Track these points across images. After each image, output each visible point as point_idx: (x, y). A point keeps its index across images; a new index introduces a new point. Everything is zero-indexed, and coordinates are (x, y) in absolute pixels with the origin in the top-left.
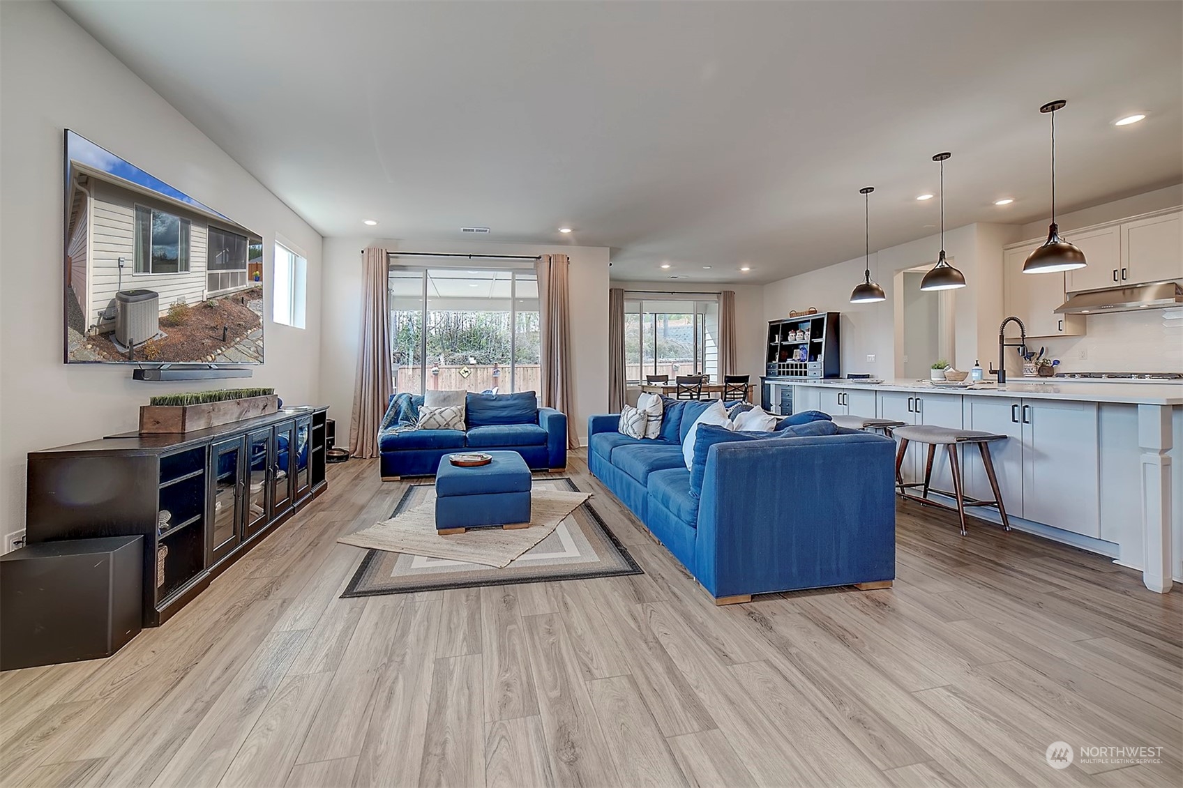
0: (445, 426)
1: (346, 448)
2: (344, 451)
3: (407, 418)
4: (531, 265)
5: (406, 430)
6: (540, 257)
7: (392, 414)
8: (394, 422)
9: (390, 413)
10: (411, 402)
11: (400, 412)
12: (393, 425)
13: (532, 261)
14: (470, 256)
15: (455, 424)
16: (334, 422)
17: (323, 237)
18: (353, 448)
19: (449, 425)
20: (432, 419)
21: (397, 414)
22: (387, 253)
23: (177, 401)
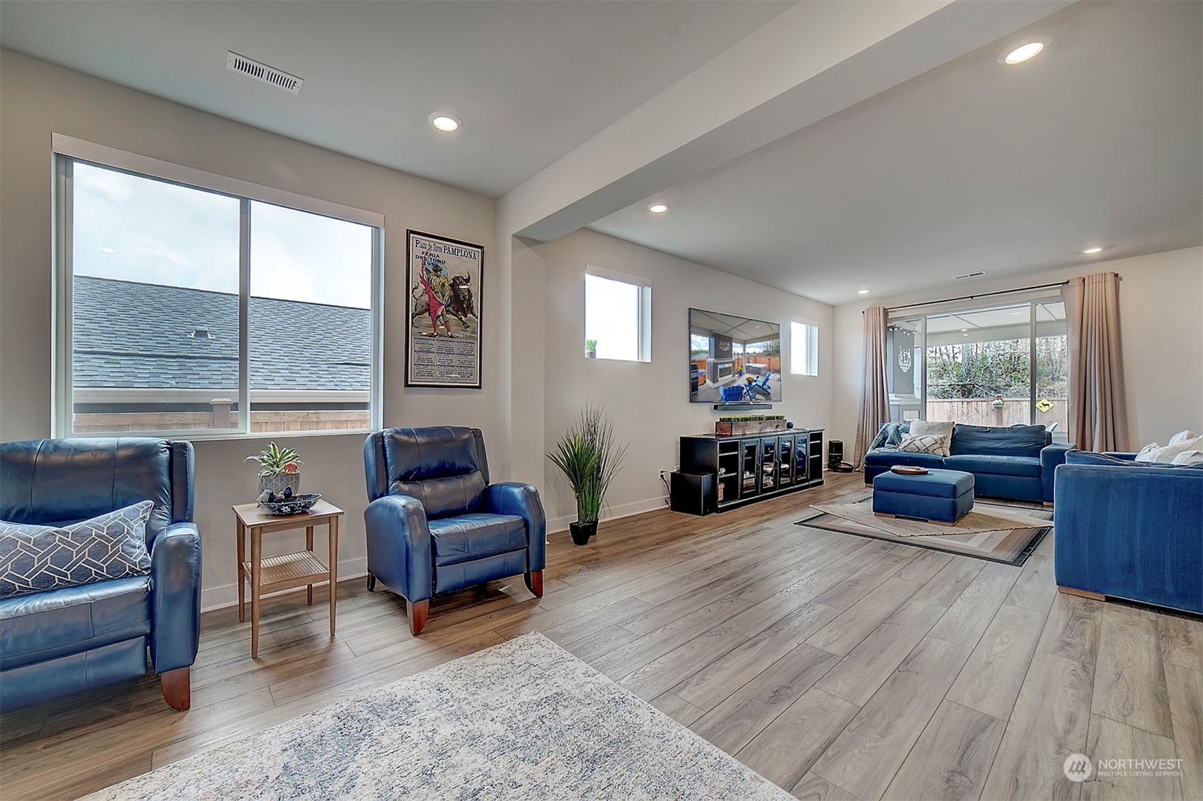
0: (924, 450)
1: (852, 463)
2: (850, 466)
3: (893, 443)
4: (1058, 292)
5: (889, 451)
6: (1068, 282)
7: (881, 438)
8: (881, 445)
9: (879, 437)
10: (898, 430)
11: (887, 437)
12: (881, 447)
13: (1060, 287)
14: (972, 297)
15: (935, 450)
16: (842, 443)
17: (833, 307)
18: (857, 464)
19: (928, 450)
20: (912, 444)
21: (885, 439)
22: (885, 309)
23: (729, 420)
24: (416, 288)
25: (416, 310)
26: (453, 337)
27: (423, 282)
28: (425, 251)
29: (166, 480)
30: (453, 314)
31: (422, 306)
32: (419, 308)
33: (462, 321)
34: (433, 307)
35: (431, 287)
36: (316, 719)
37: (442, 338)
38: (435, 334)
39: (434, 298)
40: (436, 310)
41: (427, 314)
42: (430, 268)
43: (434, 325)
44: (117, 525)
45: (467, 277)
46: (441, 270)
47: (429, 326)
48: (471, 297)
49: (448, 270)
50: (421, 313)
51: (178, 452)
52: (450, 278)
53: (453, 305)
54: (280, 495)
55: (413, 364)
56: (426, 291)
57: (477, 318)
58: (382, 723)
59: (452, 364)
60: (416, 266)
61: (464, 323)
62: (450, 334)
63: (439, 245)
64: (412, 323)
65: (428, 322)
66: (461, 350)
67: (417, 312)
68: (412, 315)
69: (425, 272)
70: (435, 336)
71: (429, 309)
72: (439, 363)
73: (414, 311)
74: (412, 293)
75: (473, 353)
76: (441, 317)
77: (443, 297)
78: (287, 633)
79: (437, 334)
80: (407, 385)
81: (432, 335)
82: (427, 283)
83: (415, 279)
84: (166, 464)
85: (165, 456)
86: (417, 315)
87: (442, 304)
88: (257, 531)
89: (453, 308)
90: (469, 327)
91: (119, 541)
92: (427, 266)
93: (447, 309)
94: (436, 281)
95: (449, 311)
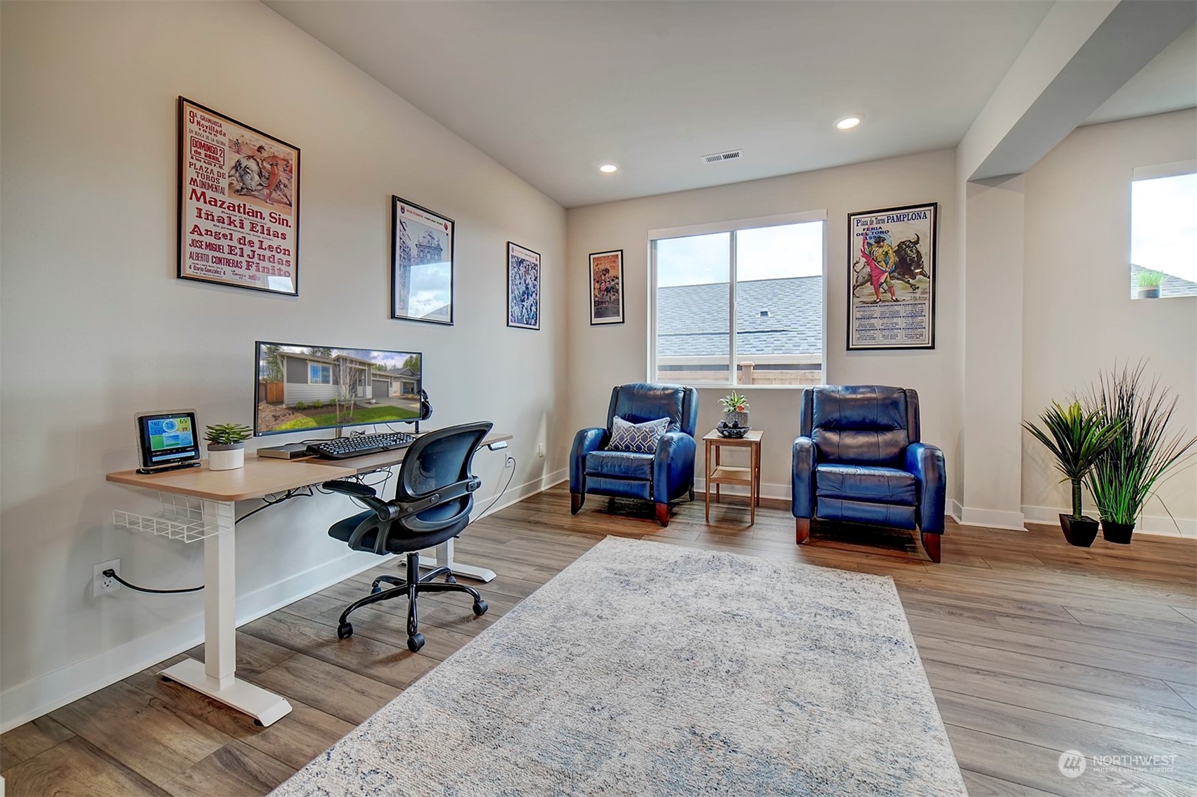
24: (857, 263)
25: (857, 282)
26: (899, 301)
27: (864, 255)
28: (867, 227)
29: (680, 408)
30: (898, 279)
31: (864, 278)
32: (860, 280)
33: (910, 284)
34: (875, 277)
35: (873, 259)
36: (704, 553)
37: (886, 304)
38: (878, 300)
39: (876, 267)
40: (879, 278)
41: (869, 284)
42: (872, 241)
43: (877, 292)
44: (653, 427)
45: (916, 239)
46: (883, 240)
47: (871, 295)
48: (921, 258)
49: (892, 239)
50: (862, 284)
51: (688, 392)
52: (895, 245)
53: (898, 270)
54: (731, 425)
55: (854, 330)
56: (868, 263)
57: (929, 277)
58: (729, 569)
59: (897, 327)
60: (858, 243)
61: (912, 286)
62: (894, 298)
63: (882, 218)
64: (853, 294)
65: (870, 291)
66: (908, 312)
67: (858, 284)
68: (853, 287)
69: (866, 247)
70: (878, 303)
71: (871, 279)
72: (883, 327)
73: (855, 283)
74: (853, 267)
75: (923, 314)
76: (885, 284)
77: (887, 264)
78: (732, 515)
79: (880, 300)
80: (848, 349)
81: (875, 302)
82: (869, 256)
83: (857, 254)
84: (681, 400)
85: (681, 395)
86: (858, 286)
87: (885, 272)
88: (709, 443)
89: (899, 274)
90: (918, 288)
91: (652, 435)
92: (869, 241)
93: (892, 275)
94: (878, 252)
95: (894, 276)
